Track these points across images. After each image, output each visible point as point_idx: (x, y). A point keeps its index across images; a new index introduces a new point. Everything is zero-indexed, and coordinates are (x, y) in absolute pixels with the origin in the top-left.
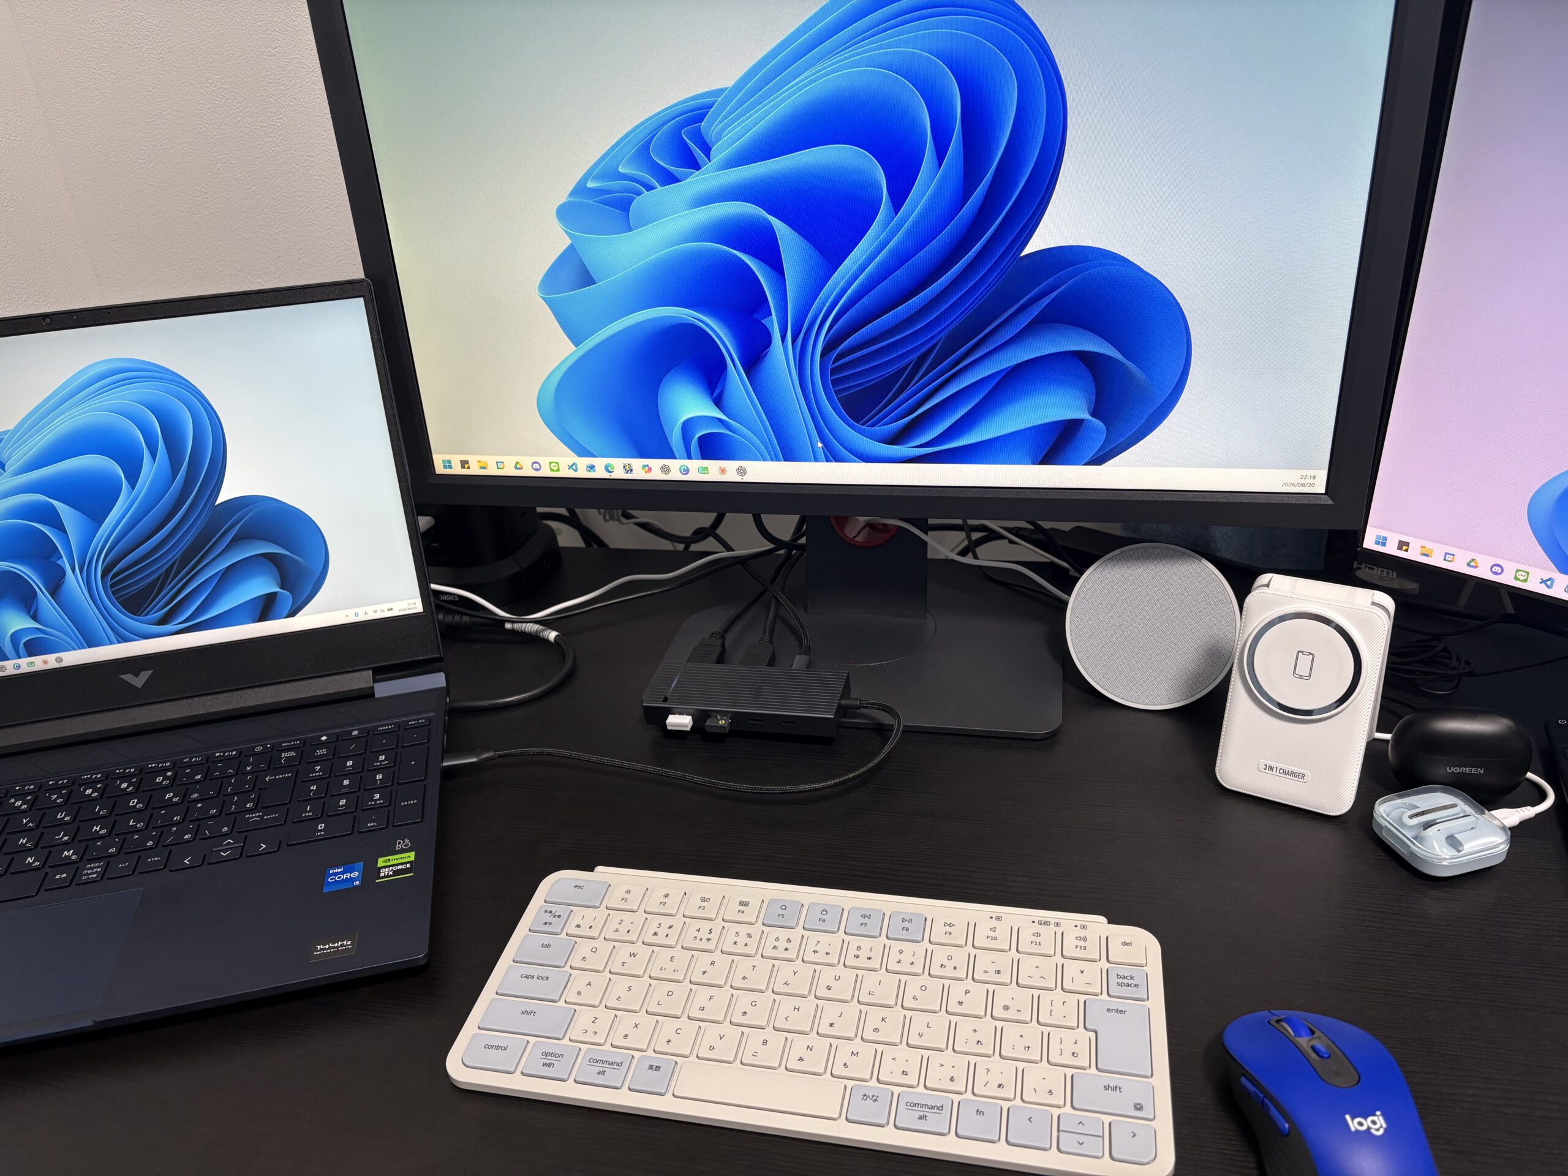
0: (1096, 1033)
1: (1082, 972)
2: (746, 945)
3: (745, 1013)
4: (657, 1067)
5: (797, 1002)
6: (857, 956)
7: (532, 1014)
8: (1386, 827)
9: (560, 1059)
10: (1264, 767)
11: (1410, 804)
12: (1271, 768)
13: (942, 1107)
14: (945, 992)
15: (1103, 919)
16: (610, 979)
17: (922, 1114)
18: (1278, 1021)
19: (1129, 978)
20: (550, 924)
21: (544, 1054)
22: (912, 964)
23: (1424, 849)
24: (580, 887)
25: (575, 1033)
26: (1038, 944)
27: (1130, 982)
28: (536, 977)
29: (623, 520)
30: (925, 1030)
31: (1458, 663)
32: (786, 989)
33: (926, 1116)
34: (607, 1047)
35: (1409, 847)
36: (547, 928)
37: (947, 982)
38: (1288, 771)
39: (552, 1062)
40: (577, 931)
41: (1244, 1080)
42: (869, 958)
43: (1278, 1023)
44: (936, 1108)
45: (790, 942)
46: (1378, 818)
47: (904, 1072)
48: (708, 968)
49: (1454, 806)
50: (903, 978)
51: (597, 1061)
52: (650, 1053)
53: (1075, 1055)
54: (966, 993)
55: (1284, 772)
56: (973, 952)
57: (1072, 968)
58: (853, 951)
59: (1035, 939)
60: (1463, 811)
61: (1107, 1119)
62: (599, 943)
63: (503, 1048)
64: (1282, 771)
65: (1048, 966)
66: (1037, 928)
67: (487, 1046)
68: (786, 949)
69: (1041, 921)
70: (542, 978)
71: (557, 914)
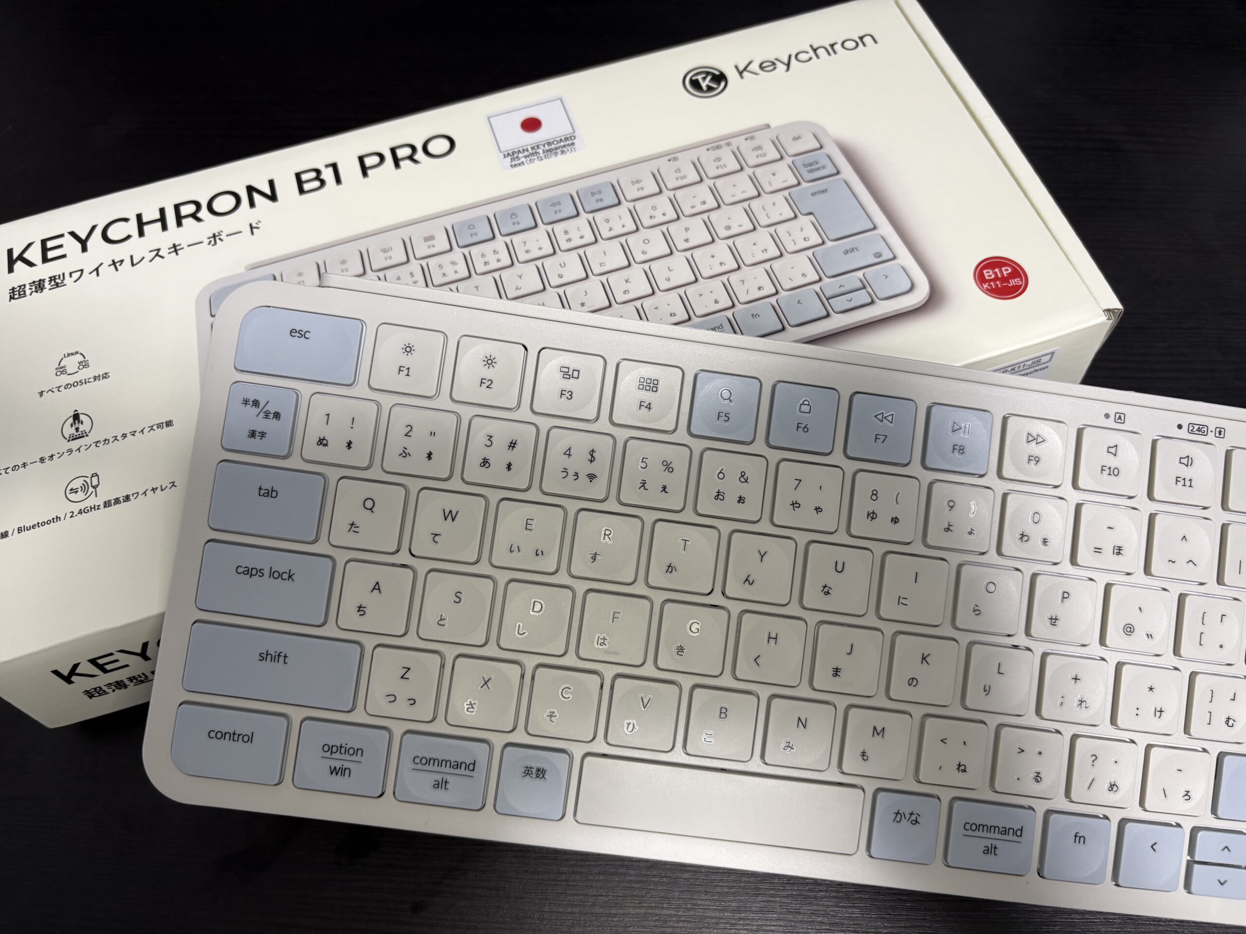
17: (989, 842)
21: (326, 748)
33: (995, 848)
39: (346, 765)
44: (1011, 831)
47: (959, 765)
53: (1231, 722)
67: (212, 735)
70: (280, 575)
71: (272, 408)
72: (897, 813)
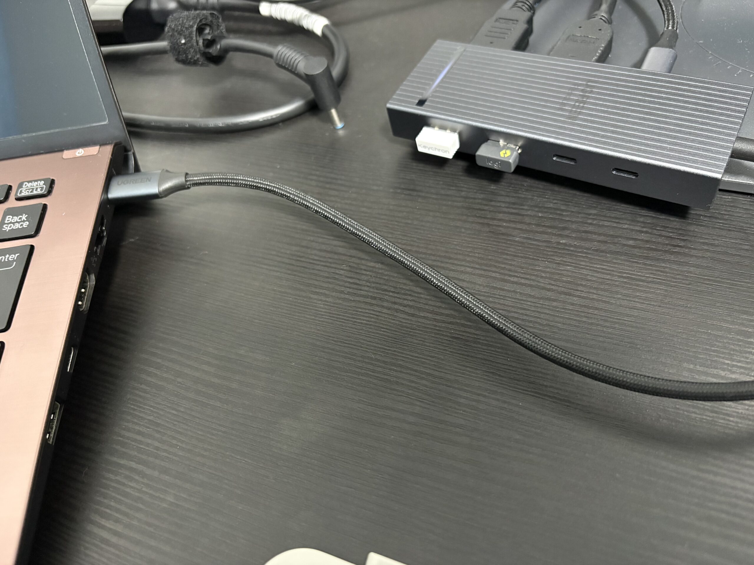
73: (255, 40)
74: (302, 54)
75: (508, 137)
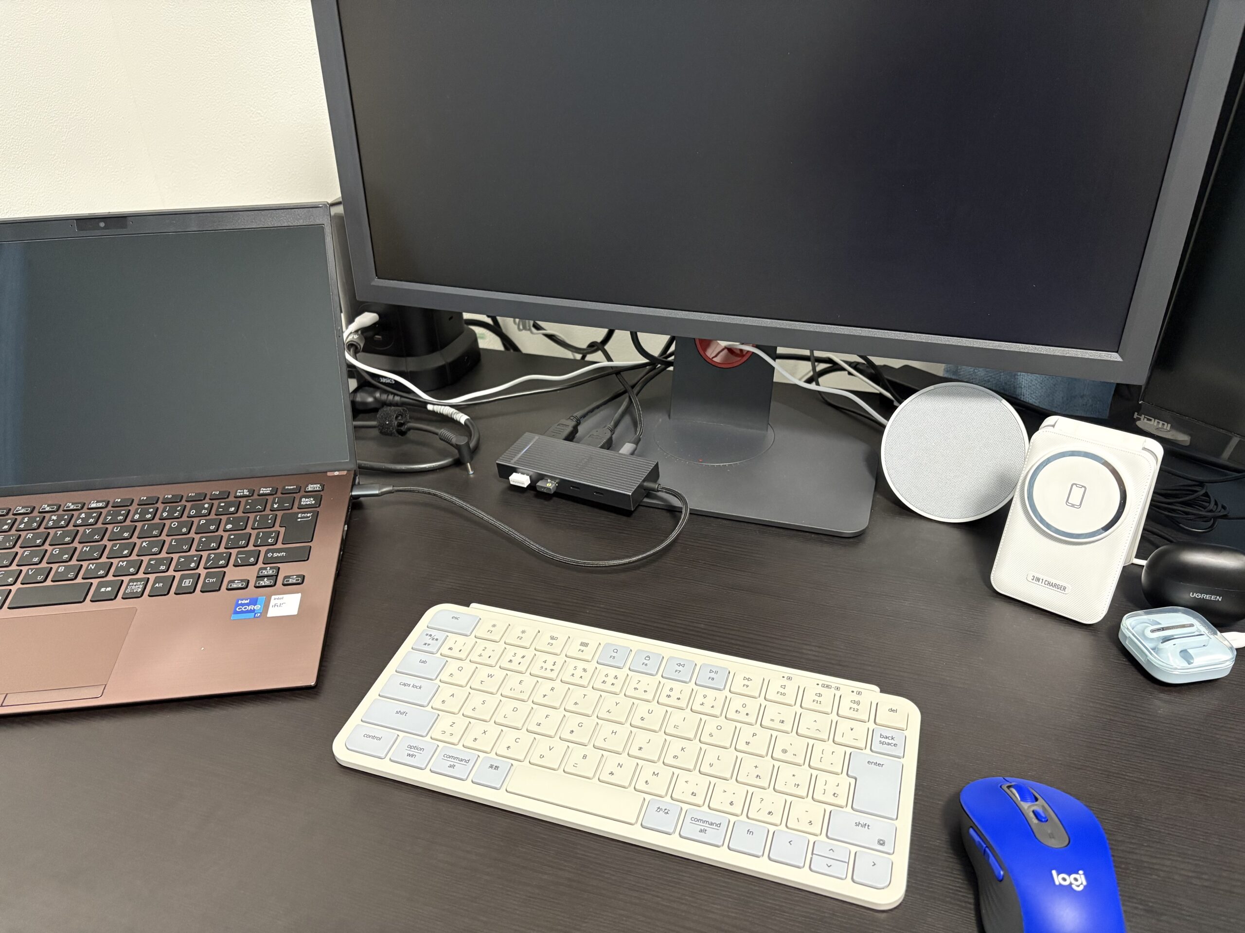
0: (856, 780)
1: (852, 730)
2: (581, 677)
3: (572, 731)
4: (496, 767)
5: (615, 727)
6: (669, 696)
7: (405, 714)
8: (1129, 637)
9: (421, 752)
10: (1032, 578)
11: (1153, 620)
12: (1038, 580)
13: (720, 824)
14: (736, 733)
15: (876, 689)
16: (470, 693)
17: (703, 828)
18: (1009, 787)
19: (890, 738)
20: (429, 644)
21: (409, 746)
22: (713, 707)
23: (1159, 658)
24: (457, 618)
25: (436, 733)
26: (819, 702)
27: (890, 741)
28: (411, 686)
29: (534, 330)
30: (715, 761)
31: (1215, 507)
32: (607, 716)
33: (706, 830)
34: (460, 747)
35: (1146, 656)
36: (426, 648)
37: (739, 725)
38: (1052, 583)
39: (415, 753)
40: (449, 653)
41: (971, 831)
42: (679, 699)
43: (1009, 789)
44: (715, 824)
45: (617, 678)
46: (1124, 629)
47: (693, 793)
48: (549, 693)
49: (1192, 625)
50: (704, 717)
51: (450, 757)
52: (493, 755)
53: (836, 795)
54: (753, 735)
55: (1049, 583)
56: (764, 703)
57: (844, 725)
58: (666, 691)
59: (817, 698)
60: (1198, 630)
61: (854, 849)
62: (466, 664)
63: (378, 739)
64: (1046, 583)
65: (824, 722)
66: (820, 690)
67: (366, 736)
68: (613, 684)
69: (824, 685)
70: (416, 687)
71: (435, 637)
72: (659, 808)
73: (421, 424)
74: (455, 434)
75: (552, 478)
